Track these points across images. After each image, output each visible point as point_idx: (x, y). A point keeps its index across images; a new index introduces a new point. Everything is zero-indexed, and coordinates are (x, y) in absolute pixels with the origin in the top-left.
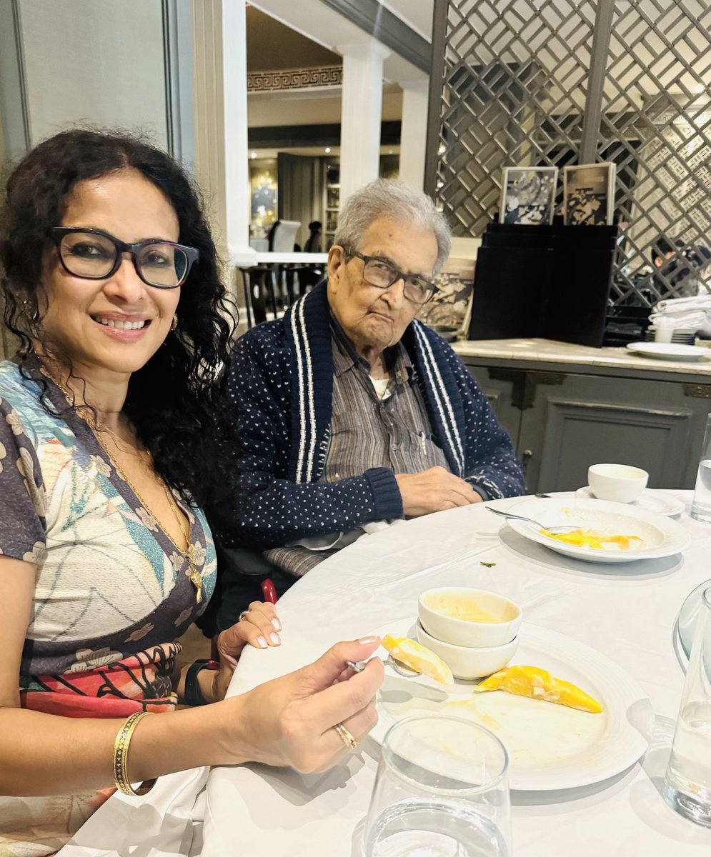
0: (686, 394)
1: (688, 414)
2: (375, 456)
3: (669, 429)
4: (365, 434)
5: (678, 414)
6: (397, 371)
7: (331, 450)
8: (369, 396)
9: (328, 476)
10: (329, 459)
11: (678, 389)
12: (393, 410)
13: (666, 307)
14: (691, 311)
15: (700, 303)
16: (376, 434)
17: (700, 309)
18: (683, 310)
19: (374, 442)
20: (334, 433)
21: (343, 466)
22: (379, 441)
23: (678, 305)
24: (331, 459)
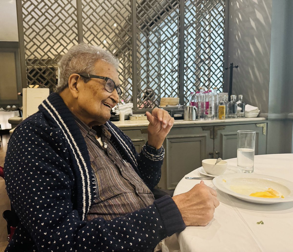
0: (142, 133)
1: (144, 139)
2: (116, 178)
3: (139, 145)
4: (107, 168)
5: (141, 140)
6: (105, 133)
7: (98, 181)
8: (99, 147)
9: (100, 197)
10: (99, 188)
11: (139, 132)
12: (110, 152)
13: (119, 107)
14: (127, 108)
15: (128, 105)
16: (111, 166)
17: (129, 107)
18: (124, 108)
19: (112, 170)
20: (95, 171)
21: (106, 188)
22: (114, 169)
23: (122, 107)
24: (99, 186)
